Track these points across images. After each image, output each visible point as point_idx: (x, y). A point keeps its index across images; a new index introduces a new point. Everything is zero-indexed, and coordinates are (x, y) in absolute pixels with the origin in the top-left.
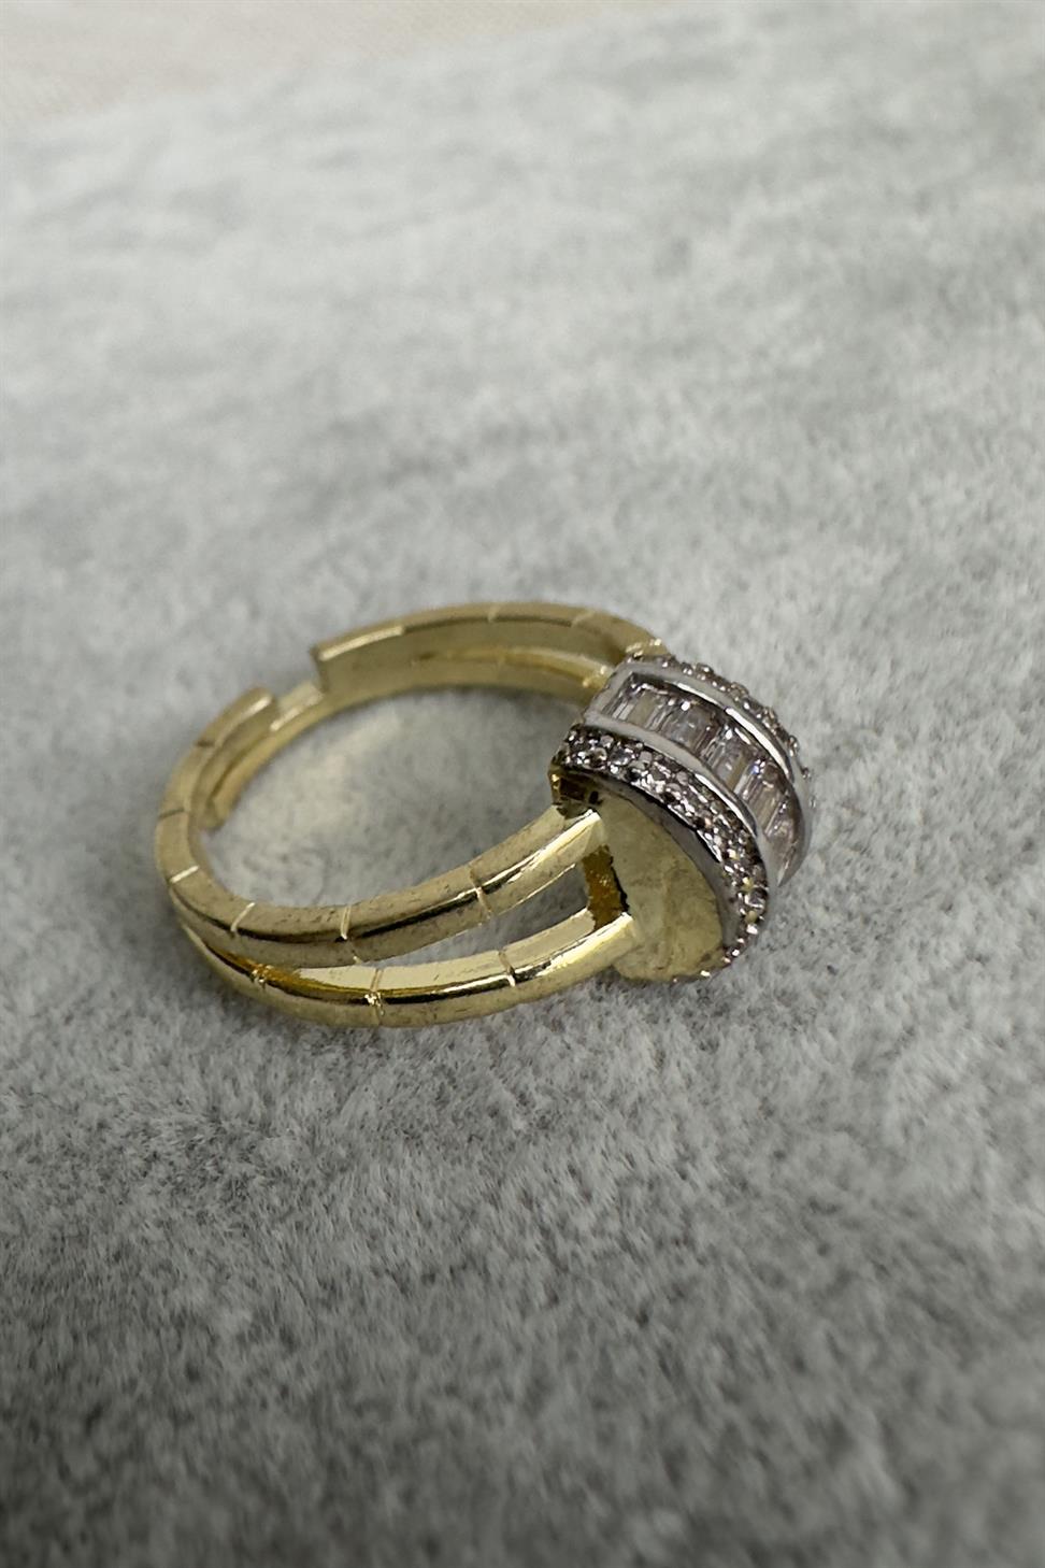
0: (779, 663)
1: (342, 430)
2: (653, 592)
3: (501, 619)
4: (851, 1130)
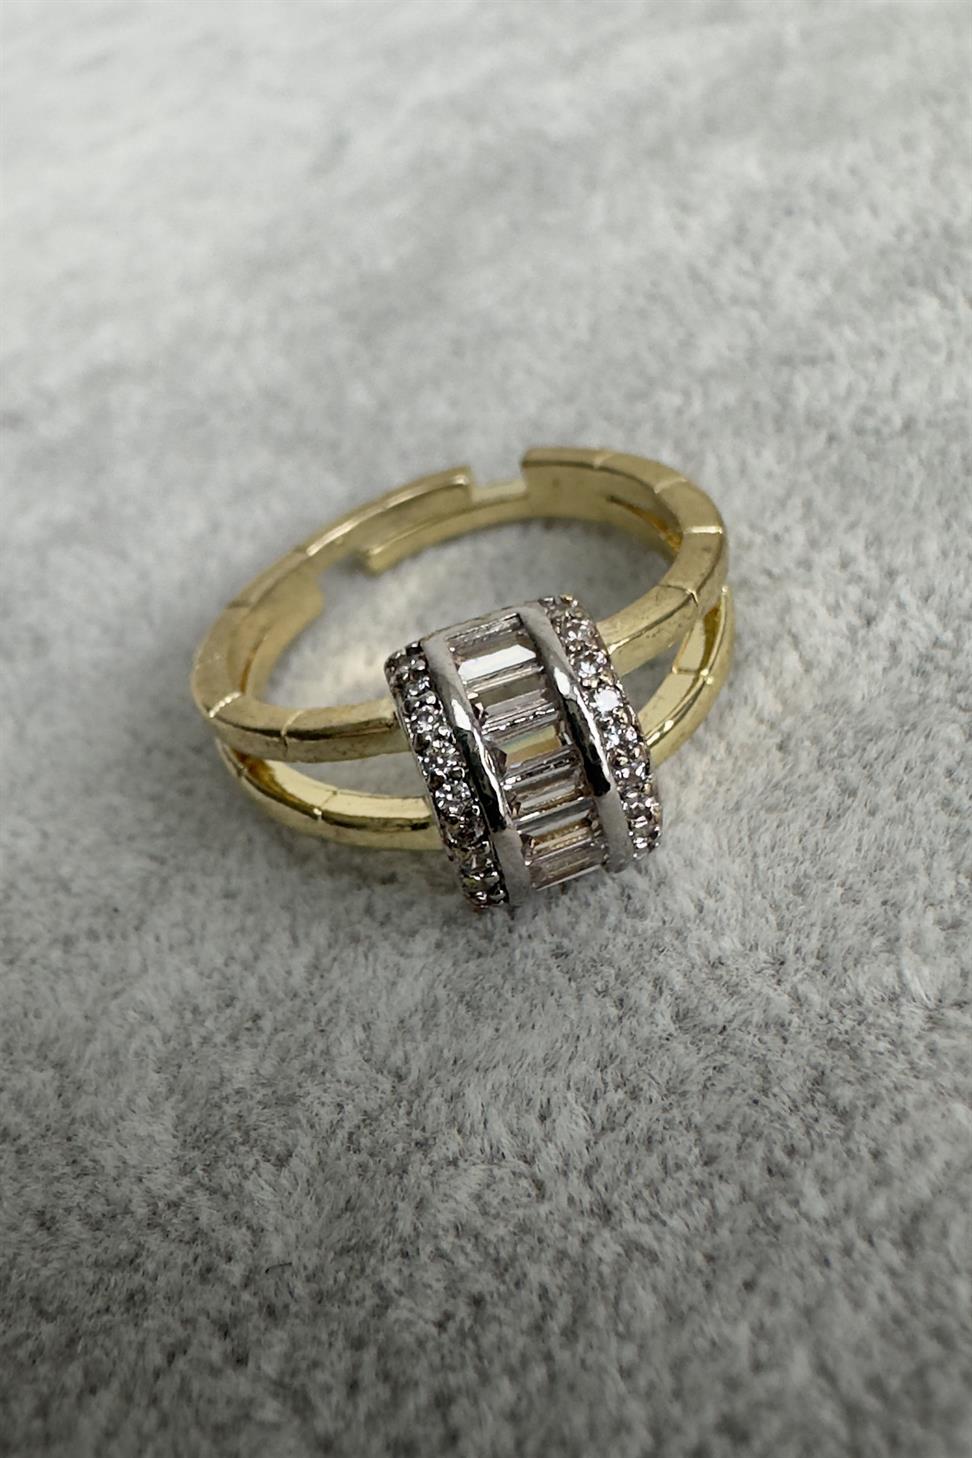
4: (59, 1066)
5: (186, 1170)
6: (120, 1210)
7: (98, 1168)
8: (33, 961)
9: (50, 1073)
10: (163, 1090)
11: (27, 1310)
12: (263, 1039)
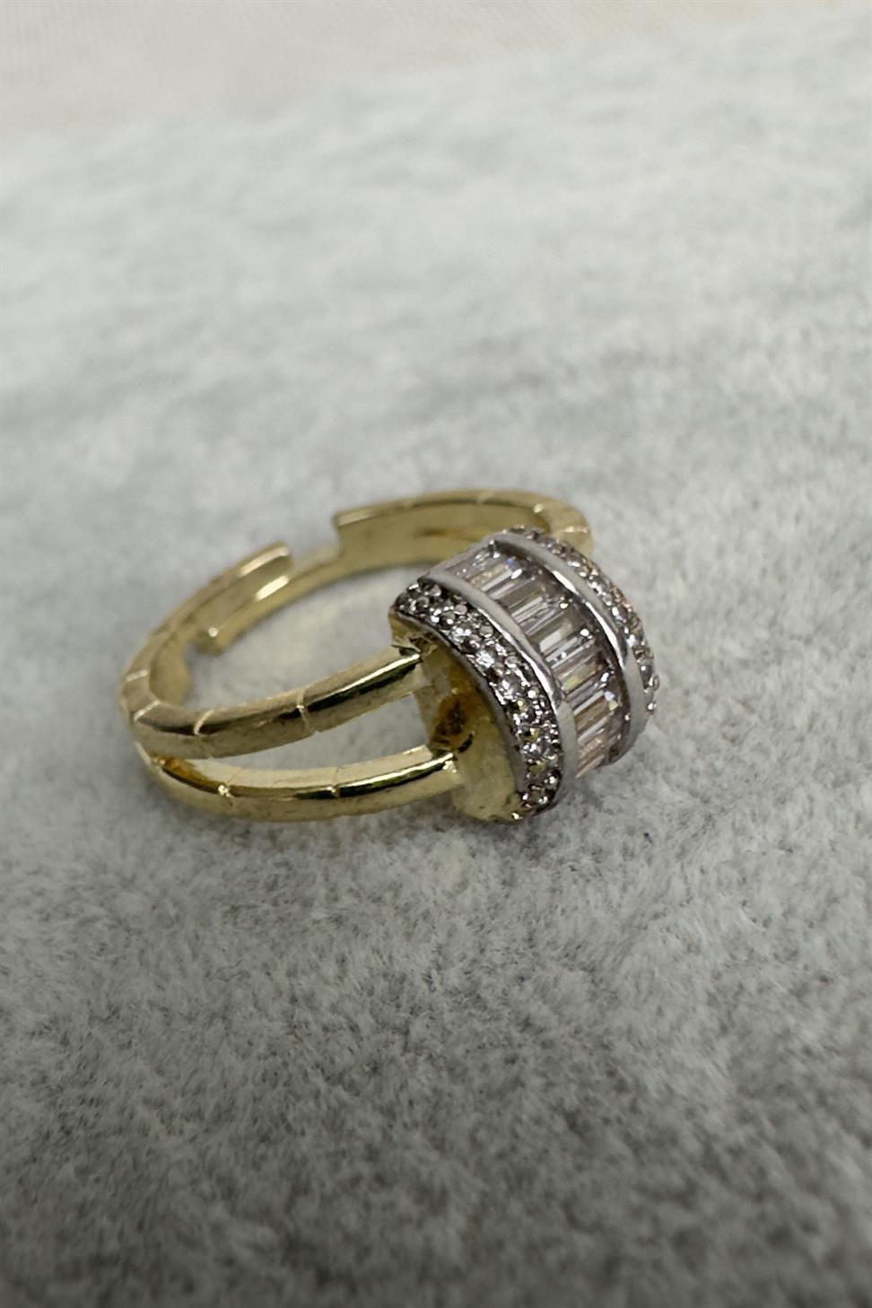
0: (754, 573)
1: (487, 346)
2: (672, 502)
3: (489, 502)
4: (591, 970)
5: (744, 1118)
6: (667, 1139)
7: (640, 1088)
8: (561, 861)
9: (579, 975)
10: (715, 1025)
11: (558, 1213)
12: (835, 1002)
